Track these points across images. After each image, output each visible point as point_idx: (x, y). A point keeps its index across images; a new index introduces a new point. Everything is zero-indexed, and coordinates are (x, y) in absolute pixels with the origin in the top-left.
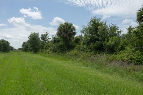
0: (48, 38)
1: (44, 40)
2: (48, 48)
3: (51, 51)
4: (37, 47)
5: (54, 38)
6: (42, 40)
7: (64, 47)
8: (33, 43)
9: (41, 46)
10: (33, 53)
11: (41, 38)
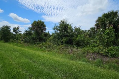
0: (19, 31)
1: (15, 32)
2: (19, 39)
3: (23, 42)
4: (8, 37)
5: (26, 31)
6: (13, 32)
7: (36, 39)
8: (4, 33)
9: (12, 37)
10: (4, 42)
11: (13, 30)
